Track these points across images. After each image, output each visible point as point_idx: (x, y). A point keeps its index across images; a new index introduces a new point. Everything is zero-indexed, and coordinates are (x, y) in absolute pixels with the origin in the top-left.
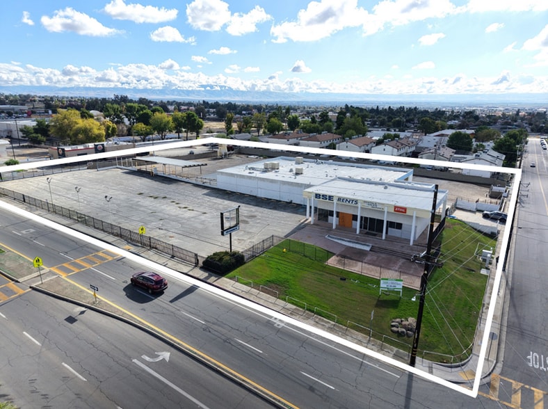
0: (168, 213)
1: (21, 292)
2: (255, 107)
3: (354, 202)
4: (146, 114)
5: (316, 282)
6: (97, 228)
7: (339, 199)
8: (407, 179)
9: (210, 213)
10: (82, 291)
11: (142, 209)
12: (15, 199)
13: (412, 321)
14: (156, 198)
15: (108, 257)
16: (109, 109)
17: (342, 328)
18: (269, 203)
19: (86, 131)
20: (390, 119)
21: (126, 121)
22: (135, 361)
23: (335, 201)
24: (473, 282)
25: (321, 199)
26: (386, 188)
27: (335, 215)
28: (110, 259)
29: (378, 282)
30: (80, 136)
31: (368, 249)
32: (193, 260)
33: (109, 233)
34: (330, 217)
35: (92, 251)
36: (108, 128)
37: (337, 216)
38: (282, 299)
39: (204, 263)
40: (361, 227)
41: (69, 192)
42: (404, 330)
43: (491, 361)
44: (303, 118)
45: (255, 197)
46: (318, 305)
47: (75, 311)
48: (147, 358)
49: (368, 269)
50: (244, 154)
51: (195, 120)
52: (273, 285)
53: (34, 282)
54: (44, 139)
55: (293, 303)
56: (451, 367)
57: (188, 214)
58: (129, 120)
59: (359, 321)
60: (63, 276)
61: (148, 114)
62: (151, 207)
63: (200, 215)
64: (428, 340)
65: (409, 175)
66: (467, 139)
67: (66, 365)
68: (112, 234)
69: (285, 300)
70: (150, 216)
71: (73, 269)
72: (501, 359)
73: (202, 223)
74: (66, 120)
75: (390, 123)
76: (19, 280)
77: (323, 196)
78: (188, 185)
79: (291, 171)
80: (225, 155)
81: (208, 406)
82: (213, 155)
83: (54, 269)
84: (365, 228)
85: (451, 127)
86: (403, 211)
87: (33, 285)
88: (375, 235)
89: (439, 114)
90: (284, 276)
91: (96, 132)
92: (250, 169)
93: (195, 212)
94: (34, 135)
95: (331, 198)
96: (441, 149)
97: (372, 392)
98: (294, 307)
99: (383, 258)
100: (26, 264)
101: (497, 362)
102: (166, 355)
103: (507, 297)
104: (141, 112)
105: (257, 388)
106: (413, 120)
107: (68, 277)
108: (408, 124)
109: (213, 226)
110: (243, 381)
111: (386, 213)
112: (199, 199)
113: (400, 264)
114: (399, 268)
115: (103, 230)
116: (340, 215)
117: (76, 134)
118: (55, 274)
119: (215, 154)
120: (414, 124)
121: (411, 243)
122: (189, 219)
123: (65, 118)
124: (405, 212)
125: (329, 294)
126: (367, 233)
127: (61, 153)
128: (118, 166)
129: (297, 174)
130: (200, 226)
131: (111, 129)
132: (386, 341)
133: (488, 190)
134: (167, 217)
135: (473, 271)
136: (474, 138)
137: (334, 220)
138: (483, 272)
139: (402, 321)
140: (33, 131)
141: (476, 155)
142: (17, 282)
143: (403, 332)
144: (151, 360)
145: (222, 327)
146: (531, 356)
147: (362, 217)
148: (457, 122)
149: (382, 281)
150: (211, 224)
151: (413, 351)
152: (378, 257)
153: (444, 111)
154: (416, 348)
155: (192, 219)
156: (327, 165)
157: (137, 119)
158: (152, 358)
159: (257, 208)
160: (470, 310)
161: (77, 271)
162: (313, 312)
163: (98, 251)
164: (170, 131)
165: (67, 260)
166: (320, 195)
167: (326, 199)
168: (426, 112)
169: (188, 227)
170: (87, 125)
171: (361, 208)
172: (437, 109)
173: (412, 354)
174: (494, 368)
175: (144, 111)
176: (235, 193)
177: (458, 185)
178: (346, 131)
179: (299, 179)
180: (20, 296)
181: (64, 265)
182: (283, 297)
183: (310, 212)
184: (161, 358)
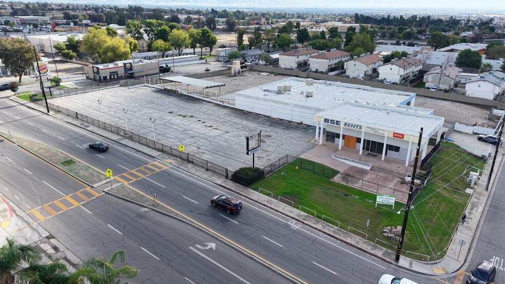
0: (196, 131)
1: (98, 195)
2: (263, 15)
3: (358, 127)
4: (164, 30)
5: (323, 195)
6: (142, 144)
7: (345, 124)
8: (409, 104)
9: (232, 131)
10: (142, 196)
11: (175, 127)
12: (68, 115)
13: (400, 228)
14: (184, 117)
15: (156, 169)
16: (130, 25)
17: (344, 232)
18: (281, 124)
19: (114, 49)
20: (401, 30)
21: (145, 36)
22: (191, 248)
23: (342, 125)
24: (457, 198)
25: (329, 123)
26: (388, 113)
27: (341, 137)
28: (158, 171)
29: (374, 197)
30: (109, 54)
31: (368, 168)
32: (225, 174)
33: (153, 148)
34: (336, 139)
35: (142, 163)
36: (130, 44)
37: (343, 138)
38: (296, 208)
39: (232, 176)
40: (363, 149)
41: (111, 109)
42: (393, 235)
43: (460, 261)
44: (312, 28)
45: (270, 117)
46: (325, 214)
47: (140, 210)
48: (200, 247)
49: (367, 186)
50: (255, 71)
51: (210, 36)
52: (288, 196)
53: (106, 188)
54: (75, 54)
55: (305, 212)
56: (427, 264)
57: (214, 133)
58: (148, 36)
59: (357, 227)
60: (126, 184)
61: (165, 30)
62: (181, 125)
63: (224, 134)
64: (411, 244)
65: (411, 98)
66: (477, 56)
67: (143, 249)
68: (155, 149)
69: (298, 208)
70: (182, 134)
71: (131, 178)
72: (469, 260)
73: (226, 141)
74: (96, 38)
75: (401, 35)
76: (93, 186)
77: (331, 121)
78: (210, 104)
79: (302, 93)
80: (239, 72)
81: (249, 282)
82: (227, 72)
83: (117, 178)
84: (367, 149)
85: (464, 40)
86: (401, 136)
87: (105, 190)
88: (375, 156)
89: (453, 23)
90: (298, 189)
91: (123, 49)
92: (264, 91)
93: (219, 131)
94: (66, 51)
95: (338, 122)
96: (448, 68)
97: (364, 278)
98: (306, 214)
99: (381, 177)
100: (95, 173)
101: (465, 262)
102: (213, 245)
103: (484, 213)
104: (160, 28)
105: (280, 271)
106: (424, 31)
107: (129, 184)
108: (419, 36)
109: (235, 144)
110: (270, 265)
111: (386, 138)
112: (221, 118)
113: (395, 182)
114: (394, 186)
115: (147, 146)
116: (346, 138)
117: (105, 52)
118: (119, 182)
119: (229, 72)
120: (425, 35)
121: (407, 164)
122: (215, 137)
123: (94, 37)
124: (403, 138)
125: (334, 205)
126: (369, 154)
127: (96, 71)
128: (146, 84)
129: (307, 96)
130: (226, 144)
131: (133, 45)
132: (378, 243)
133: (488, 112)
134: (196, 134)
135: (459, 190)
136: (486, 54)
137: (340, 142)
138: (468, 191)
139: (392, 229)
140: (65, 47)
141: (481, 77)
142: (92, 187)
143: (392, 237)
144: (203, 248)
145: (252, 227)
146: (493, 259)
147: (365, 140)
148: (471, 33)
149: (378, 197)
150: (234, 142)
151: (398, 250)
152: (377, 175)
153: (460, 20)
154: (400, 249)
155: (218, 138)
156: (335, 87)
157: (155, 35)
158: (203, 246)
159: (271, 128)
160: (450, 222)
161: (134, 180)
162: (321, 218)
163: (147, 164)
164: (187, 47)
165: (125, 171)
166: (328, 120)
167: (334, 123)
168: (440, 21)
169: (215, 144)
170: (115, 43)
171: (365, 132)
172: (452, 17)
173: (397, 253)
174: (461, 266)
175: (163, 27)
176: (251, 112)
177: (460, 107)
178: (355, 48)
179: (310, 102)
180: (97, 198)
181: (124, 174)
182: (297, 205)
183: (319, 133)
184: (209, 247)
